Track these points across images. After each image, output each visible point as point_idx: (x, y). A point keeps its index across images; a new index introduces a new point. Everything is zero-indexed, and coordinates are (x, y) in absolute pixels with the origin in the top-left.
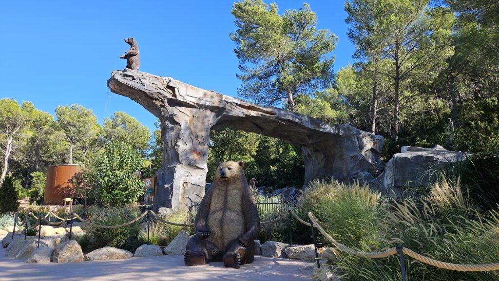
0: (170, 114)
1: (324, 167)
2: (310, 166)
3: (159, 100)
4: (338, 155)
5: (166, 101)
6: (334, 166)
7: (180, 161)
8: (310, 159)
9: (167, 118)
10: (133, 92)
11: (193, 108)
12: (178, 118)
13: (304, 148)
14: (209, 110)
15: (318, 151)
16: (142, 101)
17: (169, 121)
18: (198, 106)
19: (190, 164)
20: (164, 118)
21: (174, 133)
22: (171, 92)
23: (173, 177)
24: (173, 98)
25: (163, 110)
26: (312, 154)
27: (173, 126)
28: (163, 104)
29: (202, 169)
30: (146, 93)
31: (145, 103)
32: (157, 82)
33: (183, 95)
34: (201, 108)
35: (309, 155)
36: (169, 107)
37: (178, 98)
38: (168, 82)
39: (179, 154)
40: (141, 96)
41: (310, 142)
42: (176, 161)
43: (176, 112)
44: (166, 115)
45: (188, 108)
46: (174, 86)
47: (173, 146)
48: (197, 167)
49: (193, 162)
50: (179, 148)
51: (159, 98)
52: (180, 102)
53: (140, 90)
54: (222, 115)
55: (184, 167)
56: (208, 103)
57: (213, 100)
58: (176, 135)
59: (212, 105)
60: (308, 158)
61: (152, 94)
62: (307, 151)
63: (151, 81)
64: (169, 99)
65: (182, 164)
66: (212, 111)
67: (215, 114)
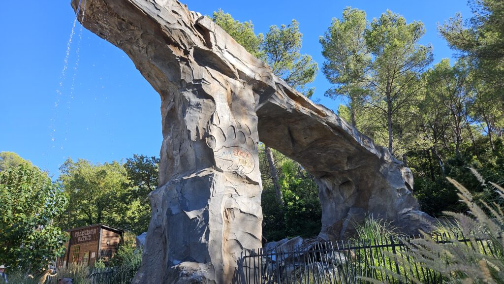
0: (196, 78)
1: (354, 206)
2: (329, 206)
3: (180, 48)
4: (377, 188)
5: (192, 51)
6: (369, 203)
7: (217, 165)
8: (328, 195)
9: (189, 86)
10: (131, 21)
11: (230, 77)
12: (210, 89)
13: (320, 181)
14: (251, 87)
15: (346, 183)
16: (145, 46)
17: (194, 92)
18: (238, 76)
19: (236, 173)
20: (181, 85)
21: (201, 115)
22: (202, 37)
23: (207, 196)
24: (206, 48)
25: (183, 68)
26: (333, 188)
27: (200, 101)
28: (186, 57)
29: (256, 184)
30: (159, 25)
31: (150, 49)
32: (181, 12)
33: (223, 48)
34: (241, 80)
35: (328, 190)
36: (194, 65)
37: (215, 50)
38: (196, 19)
39: (215, 153)
40: (147, 32)
41: (346, 168)
42: (209, 167)
43: (207, 77)
44: (189, 80)
45: (225, 77)
46: (208, 27)
47: (201, 138)
48: (248, 178)
49: (241, 168)
50: (213, 143)
51: (179, 43)
52: (214, 59)
53: (148, 16)
54: (266, 102)
55: (227, 178)
56: (253, 74)
57: (259, 71)
58: (205, 117)
59: (258, 79)
60: (326, 195)
61: (170, 30)
62: (325, 185)
63: (170, 5)
64: (198, 51)
65: (222, 171)
66: (255, 91)
67: (258, 97)
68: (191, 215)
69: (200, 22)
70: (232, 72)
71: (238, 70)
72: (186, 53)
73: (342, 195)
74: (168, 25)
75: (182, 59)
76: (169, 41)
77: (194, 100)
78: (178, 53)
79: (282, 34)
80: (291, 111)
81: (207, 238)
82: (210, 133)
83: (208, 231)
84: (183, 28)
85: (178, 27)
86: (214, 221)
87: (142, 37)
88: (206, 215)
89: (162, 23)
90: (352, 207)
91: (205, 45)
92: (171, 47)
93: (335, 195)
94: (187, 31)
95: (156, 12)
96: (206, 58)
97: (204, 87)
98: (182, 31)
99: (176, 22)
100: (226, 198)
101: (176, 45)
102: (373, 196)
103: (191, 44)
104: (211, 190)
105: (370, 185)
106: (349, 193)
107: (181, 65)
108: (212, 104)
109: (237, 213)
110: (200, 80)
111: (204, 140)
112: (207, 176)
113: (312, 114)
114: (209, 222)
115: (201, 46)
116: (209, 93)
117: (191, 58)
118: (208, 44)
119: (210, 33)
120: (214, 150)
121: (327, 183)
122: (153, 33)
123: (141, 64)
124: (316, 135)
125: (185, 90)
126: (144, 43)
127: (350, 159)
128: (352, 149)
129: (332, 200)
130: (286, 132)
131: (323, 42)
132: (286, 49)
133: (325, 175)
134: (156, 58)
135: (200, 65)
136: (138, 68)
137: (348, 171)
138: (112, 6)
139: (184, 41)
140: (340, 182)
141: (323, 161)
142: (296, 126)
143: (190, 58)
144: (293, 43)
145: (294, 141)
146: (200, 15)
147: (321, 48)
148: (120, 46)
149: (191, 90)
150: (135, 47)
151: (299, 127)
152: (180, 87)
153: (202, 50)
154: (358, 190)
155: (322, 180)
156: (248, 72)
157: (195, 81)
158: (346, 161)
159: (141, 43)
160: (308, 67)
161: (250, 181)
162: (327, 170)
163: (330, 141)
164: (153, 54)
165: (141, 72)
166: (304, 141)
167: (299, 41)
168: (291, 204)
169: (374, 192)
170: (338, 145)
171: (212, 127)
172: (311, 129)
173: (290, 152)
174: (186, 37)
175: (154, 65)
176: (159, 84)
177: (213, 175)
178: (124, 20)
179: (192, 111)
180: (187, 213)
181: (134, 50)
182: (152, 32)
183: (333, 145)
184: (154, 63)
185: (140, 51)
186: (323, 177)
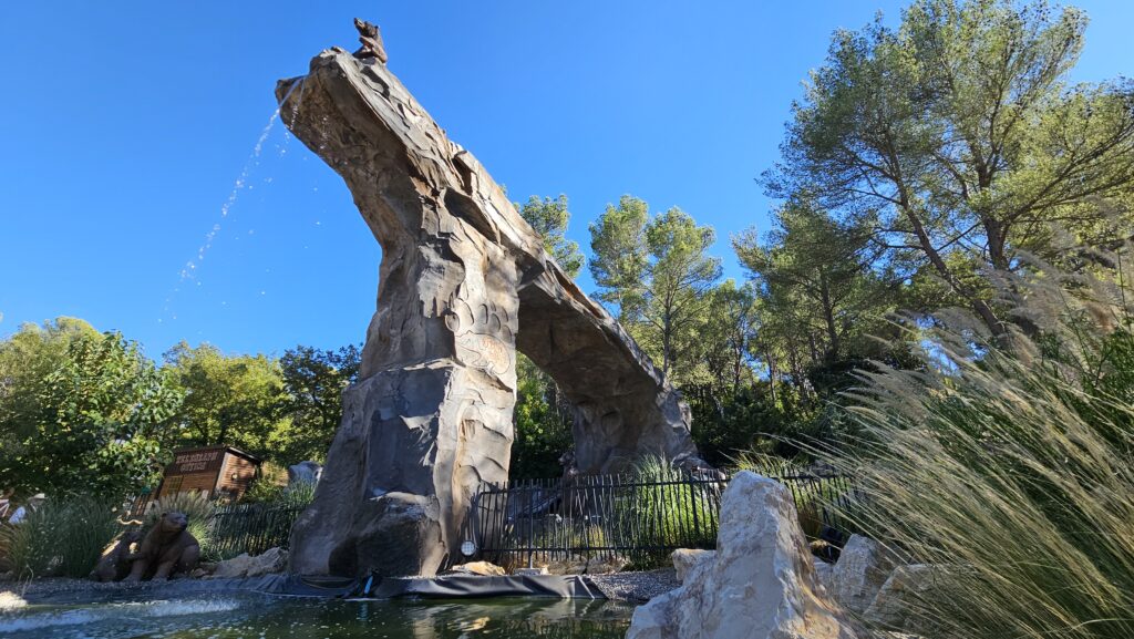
0: (443, 230)
1: (618, 446)
2: (585, 444)
3: (427, 184)
4: (649, 424)
5: (443, 193)
7: (458, 356)
8: (586, 429)
9: (431, 239)
10: (365, 133)
11: (489, 239)
12: (461, 249)
13: (577, 409)
14: (514, 259)
15: (612, 414)
16: (377, 172)
17: (436, 249)
18: (499, 240)
19: (483, 371)
20: (420, 237)
21: (442, 283)
22: (460, 177)
23: (439, 397)
24: (463, 193)
25: (427, 214)
26: (593, 421)
27: (444, 263)
28: (434, 199)
29: (509, 390)
30: (404, 147)
31: (383, 178)
32: (437, 138)
33: (486, 197)
34: (503, 247)
35: (585, 422)
36: (444, 212)
37: (475, 197)
38: (455, 152)
39: (456, 339)
40: (384, 152)
41: (615, 393)
42: (445, 357)
43: (458, 232)
44: (432, 231)
45: (482, 236)
46: (470, 166)
47: (439, 314)
48: (498, 381)
49: (490, 366)
50: (455, 324)
51: (428, 178)
52: (472, 210)
53: (392, 132)
54: (529, 284)
55: (470, 376)
56: (520, 242)
57: (529, 240)
58: (448, 287)
59: (525, 249)
60: (582, 429)
61: (419, 158)
62: (583, 416)
63: (424, 125)
64: (451, 192)
65: (464, 366)
66: (519, 266)
67: (521, 273)
68: (412, 423)
69: (461, 157)
70: (493, 233)
71: (501, 233)
72: (435, 193)
73: (604, 430)
74: (416, 150)
75: (428, 201)
76: (414, 172)
77: (435, 259)
78: (423, 191)
79: (545, 209)
80: (559, 302)
81: (432, 459)
82: (453, 310)
83: (436, 448)
84: (437, 159)
85: (430, 155)
86: (446, 435)
87: (375, 159)
88: (434, 425)
89: (410, 146)
90: (616, 447)
91: (462, 188)
92: (414, 181)
93: (594, 430)
94: (442, 164)
95: (404, 128)
96: (462, 206)
97: (452, 245)
98: (434, 162)
99: (429, 149)
100: (465, 405)
101: (422, 179)
102: (644, 434)
103: (444, 182)
104: (447, 389)
105: (641, 419)
106: (613, 427)
107: (424, 208)
108: (460, 270)
109: (478, 428)
110: (447, 235)
111: (442, 317)
112: (443, 369)
113: (585, 311)
114: (438, 437)
115: (458, 189)
116: (459, 255)
117: (441, 201)
118: (468, 188)
119: (472, 174)
120: (456, 334)
121: (586, 412)
122: (393, 157)
123: (364, 197)
124: (584, 341)
125: (424, 245)
126: (376, 168)
127: (621, 380)
128: (627, 366)
129: (589, 437)
130: (547, 331)
131: (592, 230)
132: (547, 229)
133: (585, 401)
134: (389, 192)
135: (451, 214)
136: (357, 203)
137: (617, 397)
138: (340, 106)
139: (435, 177)
140: (604, 412)
141: (586, 380)
142: (562, 325)
143: (439, 201)
144: (558, 222)
145: (554, 346)
146: (461, 149)
147: (589, 238)
148: (336, 166)
149: (433, 246)
150: (360, 172)
151: (564, 327)
152: (417, 238)
153: (458, 194)
154: (625, 426)
155: (580, 408)
156: (514, 238)
157: (441, 234)
158: (615, 383)
159: (371, 166)
160: (573, 257)
161: (502, 386)
162: (589, 394)
163: (600, 353)
164: (386, 186)
165: (361, 209)
166: (567, 347)
167: (566, 222)
168: (530, 438)
169: (645, 429)
170: (611, 359)
171: (456, 301)
172: (580, 331)
173: (545, 362)
174: (439, 171)
175: (384, 201)
176: (385, 229)
177: (451, 368)
178: (354, 130)
179: (429, 275)
180: (405, 419)
181: (358, 175)
182: (391, 155)
183: (603, 359)
184: (385, 198)
185: (367, 178)
186: (581, 403)
